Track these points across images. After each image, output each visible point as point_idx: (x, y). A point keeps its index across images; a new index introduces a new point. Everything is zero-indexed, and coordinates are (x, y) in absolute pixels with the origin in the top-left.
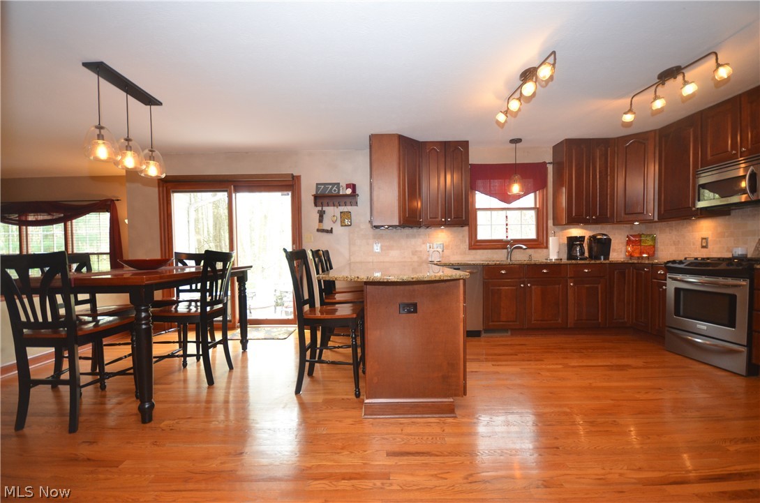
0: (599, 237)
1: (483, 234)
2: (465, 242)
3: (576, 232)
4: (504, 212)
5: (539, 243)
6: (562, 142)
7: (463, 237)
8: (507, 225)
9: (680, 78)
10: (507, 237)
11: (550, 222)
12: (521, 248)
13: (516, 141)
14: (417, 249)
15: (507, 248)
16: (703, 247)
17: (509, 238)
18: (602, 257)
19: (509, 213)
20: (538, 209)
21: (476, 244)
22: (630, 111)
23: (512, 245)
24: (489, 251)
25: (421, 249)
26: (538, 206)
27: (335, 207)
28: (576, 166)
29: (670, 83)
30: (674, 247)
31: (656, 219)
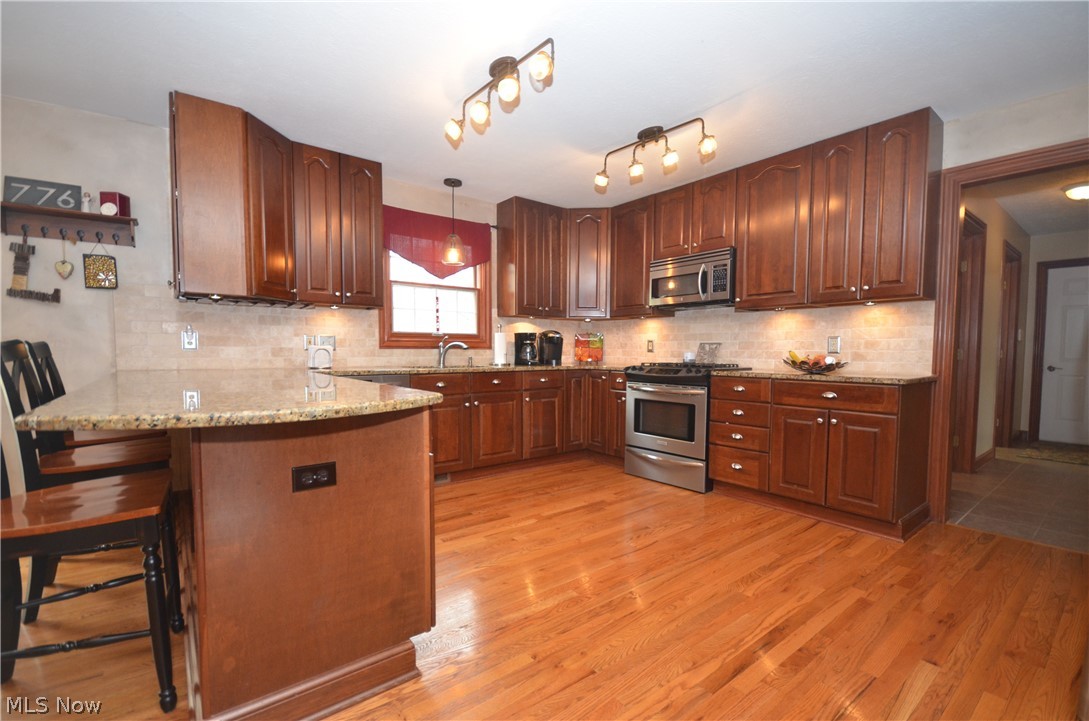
0: (551, 335)
1: (401, 324)
2: (374, 336)
3: (525, 327)
4: (433, 290)
5: (480, 340)
6: (510, 201)
7: (370, 326)
8: (437, 311)
9: (662, 142)
10: (438, 330)
11: (495, 311)
12: (460, 347)
13: (453, 183)
14: (283, 346)
15: (438, 347)
16: (650, 351)
17: (441, 332)
18: (554, 362)
19: (441, 293)
20: (479, 290)
21: (392, 340)
22: (604, 172)
23: (446, 343)
24: (412, 351)
25: (291, 346)
26: (478, 287)
27: (68, 244)
28: (528, 237)
29: (651, 147)
30: (620, 350)
31: (608, 317)
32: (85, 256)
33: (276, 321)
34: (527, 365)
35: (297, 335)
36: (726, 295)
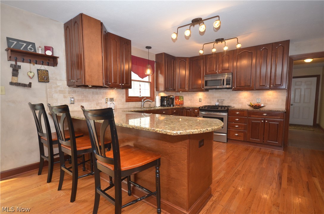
0: (171, 97)
1: (131, 94)
2: (124, 98)
3: (163, 94)
4: (139, 82)
5: (152, 98)
7: (123, 94)
8: (140, 89)
10: (140, 95)
11: (155, 89)
13: (148, 48)
15: (141, 101)
16: (200, 101)
17: (142, 96)
18: (172, 105)
19: (141, 83)
22: (203, 49)
23: (145, 100)
24: (134, 103)
25: (101, 102)
26: (150, 81)
27: (32, 65)
29: (220, 43)
30: (189, 101)
31: (188, 91)
32: (38, 70)
33: (97, 94)
34: (166, 106)
35: (103, 98)
36: (230, 86)
